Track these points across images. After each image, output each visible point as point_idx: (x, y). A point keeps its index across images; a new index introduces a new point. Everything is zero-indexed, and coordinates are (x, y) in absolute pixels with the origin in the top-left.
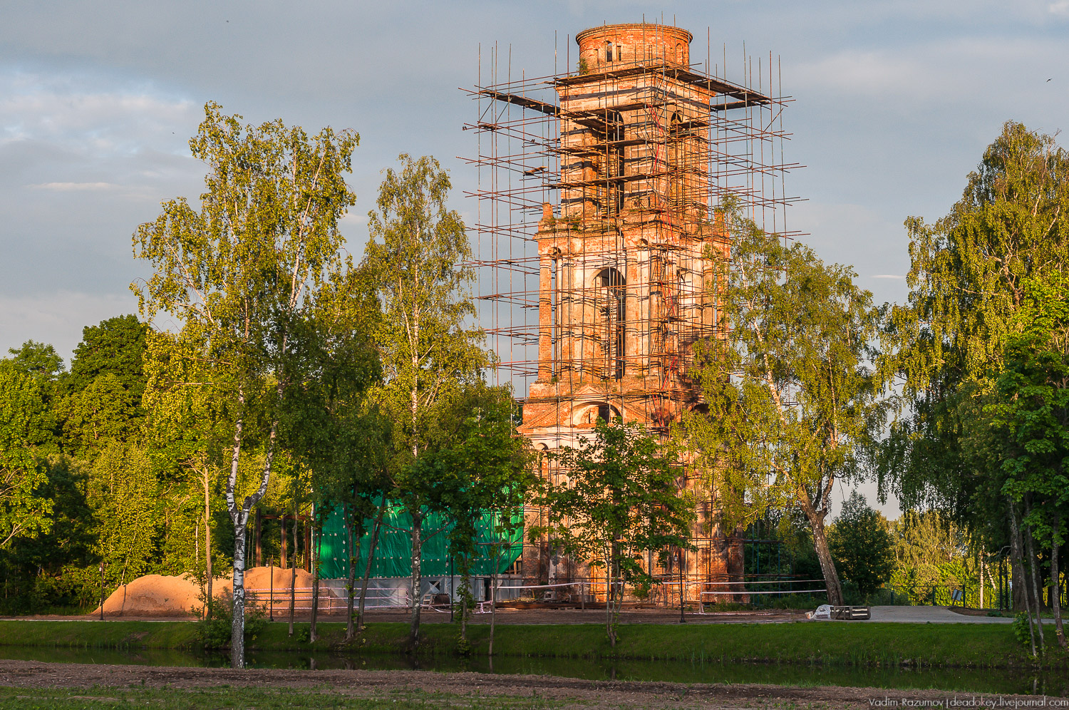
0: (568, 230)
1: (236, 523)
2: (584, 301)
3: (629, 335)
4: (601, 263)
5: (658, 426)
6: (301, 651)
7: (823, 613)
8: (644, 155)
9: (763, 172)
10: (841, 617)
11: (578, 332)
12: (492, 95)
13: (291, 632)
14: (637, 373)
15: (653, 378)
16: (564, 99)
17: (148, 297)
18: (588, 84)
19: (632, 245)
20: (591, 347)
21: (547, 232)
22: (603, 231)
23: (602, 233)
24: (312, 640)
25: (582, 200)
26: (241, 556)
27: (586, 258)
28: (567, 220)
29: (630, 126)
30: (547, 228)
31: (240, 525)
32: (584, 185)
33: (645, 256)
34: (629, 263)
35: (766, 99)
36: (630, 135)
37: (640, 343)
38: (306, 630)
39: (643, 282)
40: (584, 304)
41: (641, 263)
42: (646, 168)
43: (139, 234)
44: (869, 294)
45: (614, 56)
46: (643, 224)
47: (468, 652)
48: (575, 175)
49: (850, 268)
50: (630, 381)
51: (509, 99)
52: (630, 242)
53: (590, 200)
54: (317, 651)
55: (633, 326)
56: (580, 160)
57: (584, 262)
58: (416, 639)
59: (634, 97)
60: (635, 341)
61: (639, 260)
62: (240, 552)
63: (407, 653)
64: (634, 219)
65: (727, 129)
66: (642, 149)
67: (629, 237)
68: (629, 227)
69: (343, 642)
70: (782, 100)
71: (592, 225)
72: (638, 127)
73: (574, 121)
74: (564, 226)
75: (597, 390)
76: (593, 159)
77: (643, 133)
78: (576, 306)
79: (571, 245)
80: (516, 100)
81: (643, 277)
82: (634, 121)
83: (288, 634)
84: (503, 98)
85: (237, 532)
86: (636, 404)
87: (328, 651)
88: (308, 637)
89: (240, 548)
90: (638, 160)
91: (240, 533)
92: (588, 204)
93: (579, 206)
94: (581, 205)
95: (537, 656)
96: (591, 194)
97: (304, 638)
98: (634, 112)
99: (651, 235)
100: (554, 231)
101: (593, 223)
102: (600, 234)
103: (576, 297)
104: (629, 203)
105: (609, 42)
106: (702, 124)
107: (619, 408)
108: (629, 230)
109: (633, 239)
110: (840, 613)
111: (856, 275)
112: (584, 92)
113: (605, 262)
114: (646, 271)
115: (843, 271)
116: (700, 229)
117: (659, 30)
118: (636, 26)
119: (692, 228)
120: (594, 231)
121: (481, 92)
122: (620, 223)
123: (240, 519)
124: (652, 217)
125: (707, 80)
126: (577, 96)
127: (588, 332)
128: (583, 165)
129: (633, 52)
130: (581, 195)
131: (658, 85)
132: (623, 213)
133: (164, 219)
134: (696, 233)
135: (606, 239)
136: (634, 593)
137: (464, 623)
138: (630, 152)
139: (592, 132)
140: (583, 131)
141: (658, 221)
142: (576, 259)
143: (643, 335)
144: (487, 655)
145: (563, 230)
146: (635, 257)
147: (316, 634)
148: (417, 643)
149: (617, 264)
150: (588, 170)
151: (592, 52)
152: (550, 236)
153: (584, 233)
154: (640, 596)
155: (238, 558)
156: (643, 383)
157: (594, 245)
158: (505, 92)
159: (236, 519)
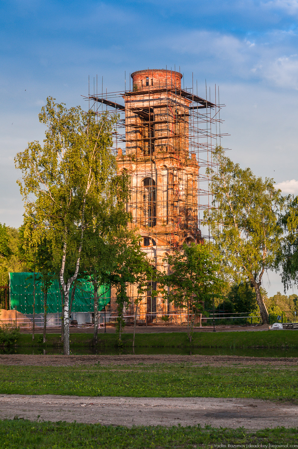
0: (130, 160)
1: (65, 290)
2: (137, 192)
3: (158, 207)
4: (145, 175)
5: (172, 247)
6: (39, 346)
7: (276, 326)
8: (164, 128)
9: (211, 137)
10: (288, 328)
11: (134, 205)
12: (95, 99)
13: (33, 338)
14: (162, 224)
15: (169, 226)
16: (127, 102)
17: (24, 186)
18: (138, 96)
19: (160, 167)
20: (140, 212)
21: (120, 161)
22: (146, 161)
23: (145, 162)
24: (44, 341)
25: (136, 147)
26: (68, 305)
27: (138, 173)
28: (129, 156)
29: (157, 115)
30: (120, 159)
31: (67, 291)
32: (136, 141)
33: (165, 172)
34: (158, 176)
35: (214, 105)
36: (157, 119)
37: (163, 211)
38: (40, 337)
39: (164, 184)
40: (137, 193)
41: (163, 176)
42: (165, 134)
43: (17, 157)
44: (280, 191)
45: (150, 83)
46: (165, 158)
47: (122, 346)
48: (133, 136)
49: (272, 179)
50: (159, 227)
51: (102, 101)
52: (159, 166)
53: (139, 147)
54: (47, 346)
55: (160, 203)
56: (135, 129)
57: (137, 175)
58: (96, 340)
59: (159, 102)
60: (161, 210)
61: (162, 174)
62: (67, 303)
63: (92, 346)
64: (160, 156)
65: (198, 118)
66: (163, 125)
67: (158, 164)
68: (158, 160)
69: (59, 342)
70: (220, 106)
71: (140, 158)
72: (161, 115)
73: (133, 112)
74: (128, 159)
75: (144, 231)
76: (140, 129)
77: (164, 119)
78: (133, 194)
79: (132, 167)
80: (106, 102)
81: (164, 182)
82: (159, 113)
83: (32, 339)
84: (100, 101)
85: (65, 294)
86: (162, 237)
87: (53, 346)
88: (42, 340)
89: (67, 301)
90: (161, 130)
91: (67, 294)
92: (138, 149)
93: (134, 150)
94: (135, 150)
95: (155, 347)
96: (139, 145)
97: (40, 340)
98: (159, 109)
99: (168, 163)
100: (124, 161)
101: (141, 157)
102: (144, 163)
103: (133, 190)
104: (157, 149)
105: (147, 77)
106: (188, 115)
107: (155, 239)
108: (158, 161)
109: (160, 165)
110: (288, 326)
111: (275, 182)
112: (136, 99)
113: (146, 175)
114: (165, 179)
115: (269, 180)
116: (186, 161)
117: (170, 73)
118: (160, 70)
119: (183, 161)
120: (141, 161)
121: (90, 98)
122: (153, 157)
123: (67, 288)
124: (168, 156)
125: (192, 95)
126: (133, 101)
127: (139, 205)
128: (136, 132)
129: (158, 82)
130: (135, 145)
131: (170, 97)
132: (155, 153)
133: (28, 150)
134: (184, 163)
135: (147, 165)
136: (162, 319)
137: (120, 333)
138: (157, 127)
139: (140, 117)
140: (136, 117)
141: (171, 157)
142: (134, 173)
143: (164, 207)
144: (132, 346)
145: (128, 161)
146: (160, 173)
147: (46, 339)
148: (96, 342)
149: (152, 176)
150: (138, 134)
151: (140, 81)
152: (122, 163)
153: (137, 162)
154: (165, 320)
155: (66, 306)
156: (165, 228)
157: (141, 167)
158: (101, 98)
159: (65, 288)
